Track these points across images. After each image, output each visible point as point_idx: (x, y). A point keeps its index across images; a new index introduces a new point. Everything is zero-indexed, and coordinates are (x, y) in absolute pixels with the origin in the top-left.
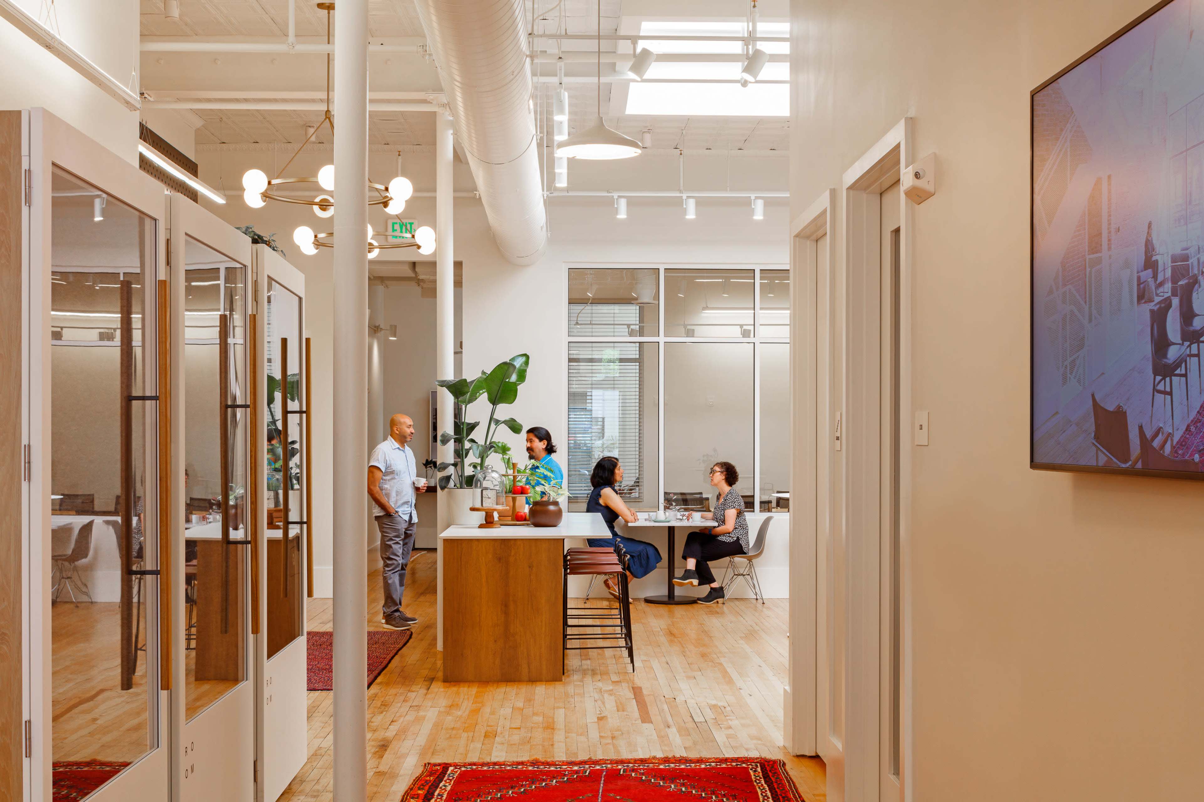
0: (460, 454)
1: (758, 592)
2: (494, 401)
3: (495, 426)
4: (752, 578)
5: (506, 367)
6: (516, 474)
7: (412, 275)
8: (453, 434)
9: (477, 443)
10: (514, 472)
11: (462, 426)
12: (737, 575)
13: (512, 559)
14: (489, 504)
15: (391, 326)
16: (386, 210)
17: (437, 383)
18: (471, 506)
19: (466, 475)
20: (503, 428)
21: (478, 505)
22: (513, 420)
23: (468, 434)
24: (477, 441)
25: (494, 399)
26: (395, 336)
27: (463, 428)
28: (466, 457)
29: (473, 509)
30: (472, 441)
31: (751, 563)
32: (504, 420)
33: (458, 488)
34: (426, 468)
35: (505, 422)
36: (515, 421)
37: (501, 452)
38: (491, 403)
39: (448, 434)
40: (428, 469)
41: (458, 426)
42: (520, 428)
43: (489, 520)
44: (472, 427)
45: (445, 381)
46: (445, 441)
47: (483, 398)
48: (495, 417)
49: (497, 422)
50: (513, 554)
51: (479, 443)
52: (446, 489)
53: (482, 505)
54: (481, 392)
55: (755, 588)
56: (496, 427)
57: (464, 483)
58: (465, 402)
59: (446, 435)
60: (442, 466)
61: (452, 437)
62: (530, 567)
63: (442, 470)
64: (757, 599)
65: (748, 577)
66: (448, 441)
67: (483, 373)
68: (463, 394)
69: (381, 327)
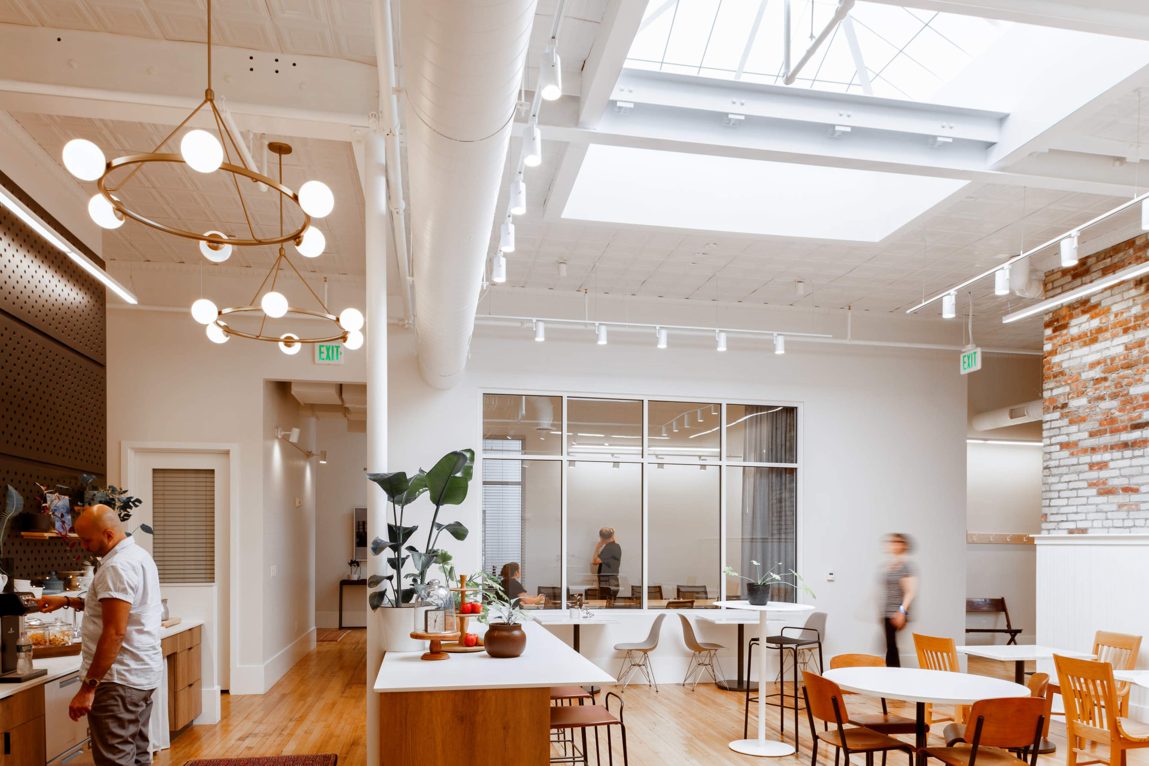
0: (396, 564)
1: (652, 680)
2: (438, 500)
3: (437, 531)
4: (646, 668)
5: (455, 458)
6: (465, 589)
7: (339, 402)
8: (388, 541)
9: (418, 551)
10: (462, 587)
11: (398, 531)
12: (633, 665)
13: (479, 718)
14: (436, 629)
15: (322, 452)
16: (298, 248)
17: (368, 477)
18: (412, 630)
19: (402, 589)
20: (445, 534)
21: (421, 631)
22: (458, 524)
23: (404, 541)
24: (417, 549)
25: (438, 499)
26: (325, 460)
27: (399, 534)
28: (402, 567)
29: (415, 636)
30: (411, 549)
31: (646, 655)
32: (447, 524)
33: (393, 607)
34: (351, 566)
35: (449, 527)
36: (461, 525)
37: (441, 562)
38: (434, 502)
39: (382, 541)
40: (353, 567)
41: (393, 531)
42: (464, 533)
43: (435, 649)
44: (409, 532)
45: (379, 474)
46: (378, 548)
47: (425, 497)
48: (437, 521)
49: (440, 527)
50: (480, 711)
51: (419, 552)
52: (379, 609)
53: (426, 630)
54: (421, 490)
55: (649, 677)
56: (439, 532)
57: (400, 600)
58: (401, 502)
59: (379, 541)
60: (374, 580)
61: (386, 544)
62: (504, 728)
63: (374, 585)
64: (650, 686)
65: (643, 667)
66: (382, 549)
67: (421, 471)
68: (400, 492)
69: (313, 452)
